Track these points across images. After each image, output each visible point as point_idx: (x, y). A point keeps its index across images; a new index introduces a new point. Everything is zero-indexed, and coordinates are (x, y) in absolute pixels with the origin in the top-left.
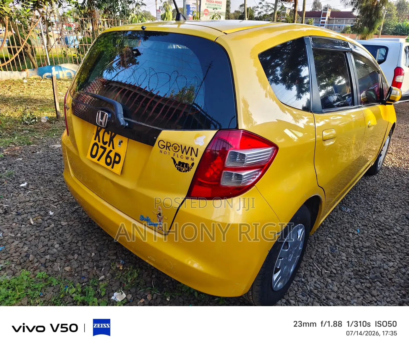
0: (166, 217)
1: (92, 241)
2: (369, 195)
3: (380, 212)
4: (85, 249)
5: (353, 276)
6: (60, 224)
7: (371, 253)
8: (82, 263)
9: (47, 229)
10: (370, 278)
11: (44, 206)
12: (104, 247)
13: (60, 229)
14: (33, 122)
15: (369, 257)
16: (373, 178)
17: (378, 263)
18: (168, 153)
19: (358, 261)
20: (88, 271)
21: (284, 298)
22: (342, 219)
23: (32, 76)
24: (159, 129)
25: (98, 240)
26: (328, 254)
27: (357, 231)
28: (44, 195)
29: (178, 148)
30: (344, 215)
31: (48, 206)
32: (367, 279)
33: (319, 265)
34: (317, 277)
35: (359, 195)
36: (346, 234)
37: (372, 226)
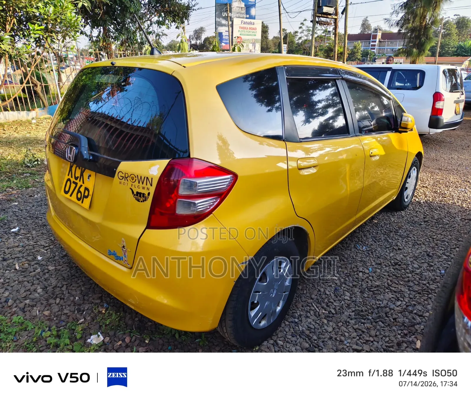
0: (129, 250)
1: (77, 285)
2: (391, 232)
3: (399, 249)
4: (69, 293)
5: (353, 317)
6: (48, 269)
7: (380, 293)
8: (64, 307)
9: (33, 273)
10: (372, 318)
11: (33, 251)
12: (90, 291)
13: (46, 274)
14: (35, 165)
15: (375, 297)
16: (400, 214)
17: (385, 302)
18: (126, 184)
19: (363, 301)
20: (68, 314)
21: (272, 339)
22: (354, 257)
23: (42, 115)
24: (119, 160)
25: (84, 284)
26: (330, 294)
27: (369, 270)
28: (35, 239)
29: (135, 178)
30: (358, 254)
31: (37, 251)
32: (368, 319)
33: (318, 305)
34: (314, 317)
35: (379, 232)
36: (356, 273)
37: (387, 265)
